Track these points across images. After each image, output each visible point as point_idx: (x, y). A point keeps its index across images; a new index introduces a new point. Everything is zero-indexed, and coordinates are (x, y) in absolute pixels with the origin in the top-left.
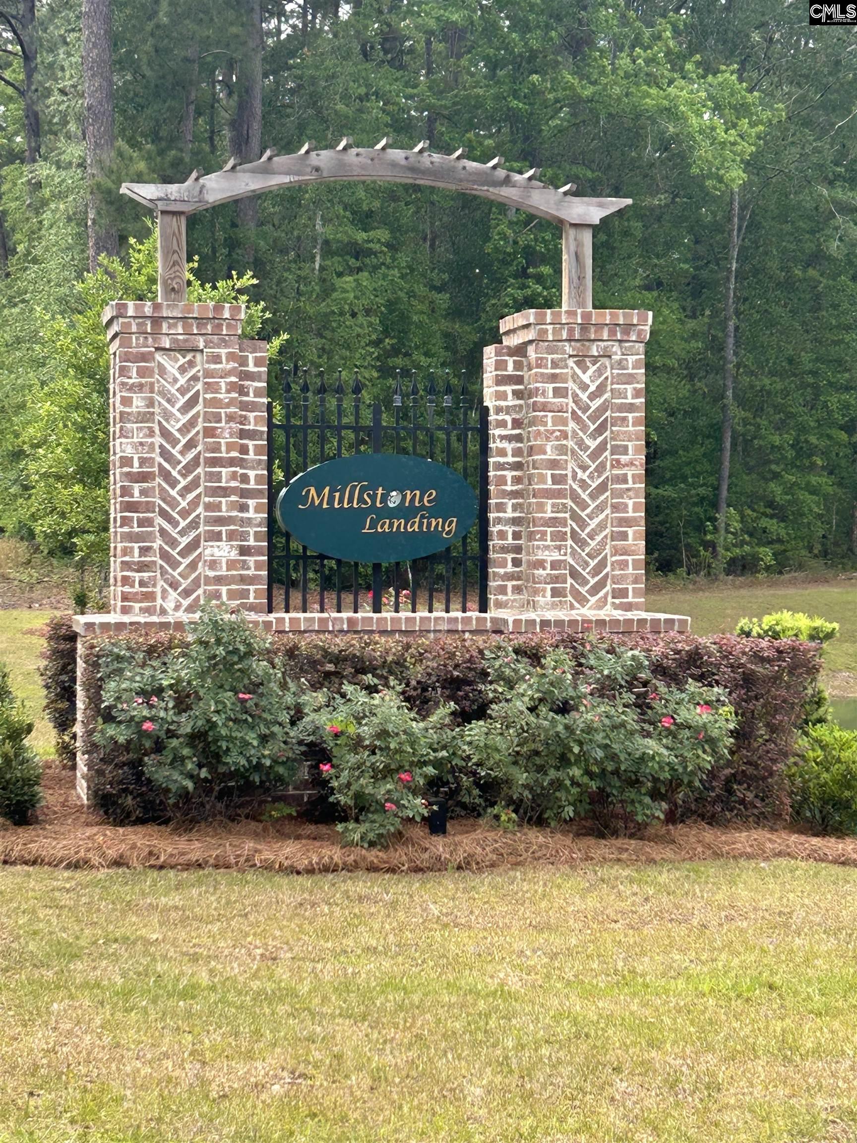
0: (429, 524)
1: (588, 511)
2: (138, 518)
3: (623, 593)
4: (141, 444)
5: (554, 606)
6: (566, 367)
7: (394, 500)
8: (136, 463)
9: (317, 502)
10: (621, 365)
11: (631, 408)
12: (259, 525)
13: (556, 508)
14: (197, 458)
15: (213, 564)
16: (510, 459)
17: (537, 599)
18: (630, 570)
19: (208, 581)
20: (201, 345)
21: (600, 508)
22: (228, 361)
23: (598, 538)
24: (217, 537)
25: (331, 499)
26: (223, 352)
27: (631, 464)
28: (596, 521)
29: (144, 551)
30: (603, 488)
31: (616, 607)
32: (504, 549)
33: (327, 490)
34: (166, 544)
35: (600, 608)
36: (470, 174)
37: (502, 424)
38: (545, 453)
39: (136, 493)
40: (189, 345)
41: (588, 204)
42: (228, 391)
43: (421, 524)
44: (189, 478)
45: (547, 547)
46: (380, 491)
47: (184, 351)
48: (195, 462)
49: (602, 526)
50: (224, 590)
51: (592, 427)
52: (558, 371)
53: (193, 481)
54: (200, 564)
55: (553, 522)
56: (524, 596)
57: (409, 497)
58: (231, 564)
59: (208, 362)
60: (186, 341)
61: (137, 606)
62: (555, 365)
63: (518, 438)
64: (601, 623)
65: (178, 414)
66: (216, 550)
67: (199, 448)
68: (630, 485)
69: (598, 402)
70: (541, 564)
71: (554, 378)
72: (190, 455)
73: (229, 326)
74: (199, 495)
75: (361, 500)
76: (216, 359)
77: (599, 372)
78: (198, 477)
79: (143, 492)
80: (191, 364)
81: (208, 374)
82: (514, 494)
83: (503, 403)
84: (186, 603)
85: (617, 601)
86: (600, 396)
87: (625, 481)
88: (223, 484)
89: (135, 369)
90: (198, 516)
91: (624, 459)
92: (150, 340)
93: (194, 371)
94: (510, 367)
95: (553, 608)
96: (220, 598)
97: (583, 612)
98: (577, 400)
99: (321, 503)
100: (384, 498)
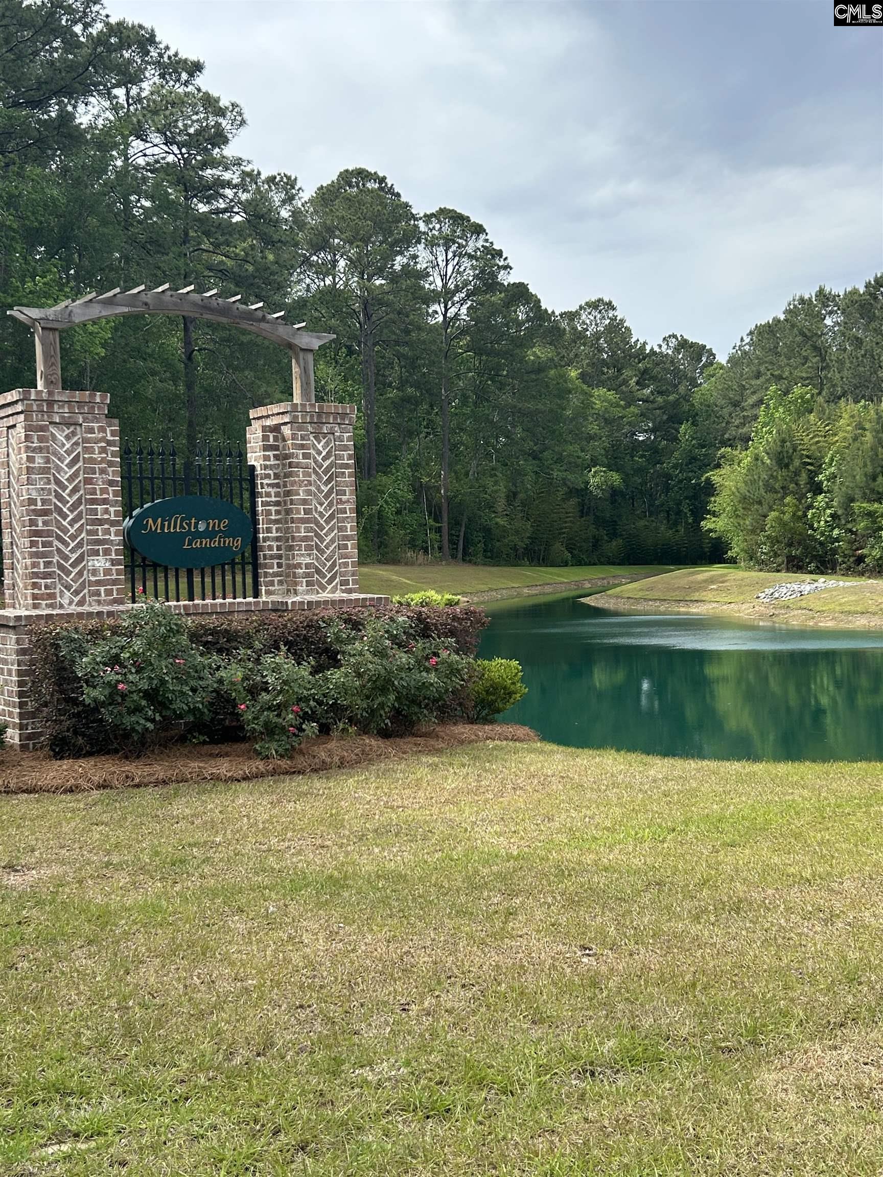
0: (225, 542)
1: (324, 531)
2: (42, 542)
3: (346, 583)
4: (42, 489)
5: (308, 592)
6: (309, 439)
7: (202, 527)
8: (39, 503)
9: (153, 529)
10: (340, 439)
11: (347, 466)
12: (118, 545)
13: (308, 530)
14: (80, 499)
15: (95, 572)
16: (273, 499)
17: (298, 588)
18: (350, 568)
19: (91, 583)
20: (81, 421)
21: (331, 530)
22: (99, 432)
23: (331, 549)
24: (96, 553)
25: (163, 526)
26: (96, 425)
27: (348, 501)
28: (330, 537)
29: (47, 564)
30: (332, 517)
31: (343, 591)
32: (272, 557)
33: (160, 520)
34: (61, 558)
35: (334, 593)
36: (241, 313)
37: (268, 476)
38: (299, 495)
39: (40, 523)
40: (72, 421)
41: (311, 337)
42: (100, 453)
43: (220, 542)
44: (76, 513)
45: (302, 555)
46: (193, 521)
47: (68, 425)
48: (79, 502)
49: (332, 541)
50: (102, 589)
51: (325, 478)
52: (304, 442)
53: (77, 515)
54: (85, 572)
55: (305, 539)
56: (285, 587)
57: (211, 525)
58: (107, 572)
59: (85, 432)
60: (69, 417)
61: (44, 602)
62: (303, 438)
63: (277, 485)
64: (333, 602)
65: (66, 468)
66: (96, 562)
67: (82, 492)
68: (348, 515)
69: (328, 462)
70: (299, 566)
71: (302, 447)
72: (75, 497)
73: (99, 407)
74: (82, 525)
75: (182, 527)
76: (91, 431)
77: (327, 444)
78: (81, 512)
79: (45, 523)
80: (74, 434)
81: (85, 440)
82: (276, 522)
83: (268, 463)
84: (76, 599)
85: (343, 588)
86: (328, 459)
87: (346, 513)
88: (99, 517)
89: (36, 437)
90: (82, 539)
91: (344, 498)
92: (45, 416)
93: (76, 439)
94: (271, 439)
95: (307, 594)
96: (99, 595)
97: (325, 596)
98: (316, 461)
99: (156, 529)
100: (196, 526)
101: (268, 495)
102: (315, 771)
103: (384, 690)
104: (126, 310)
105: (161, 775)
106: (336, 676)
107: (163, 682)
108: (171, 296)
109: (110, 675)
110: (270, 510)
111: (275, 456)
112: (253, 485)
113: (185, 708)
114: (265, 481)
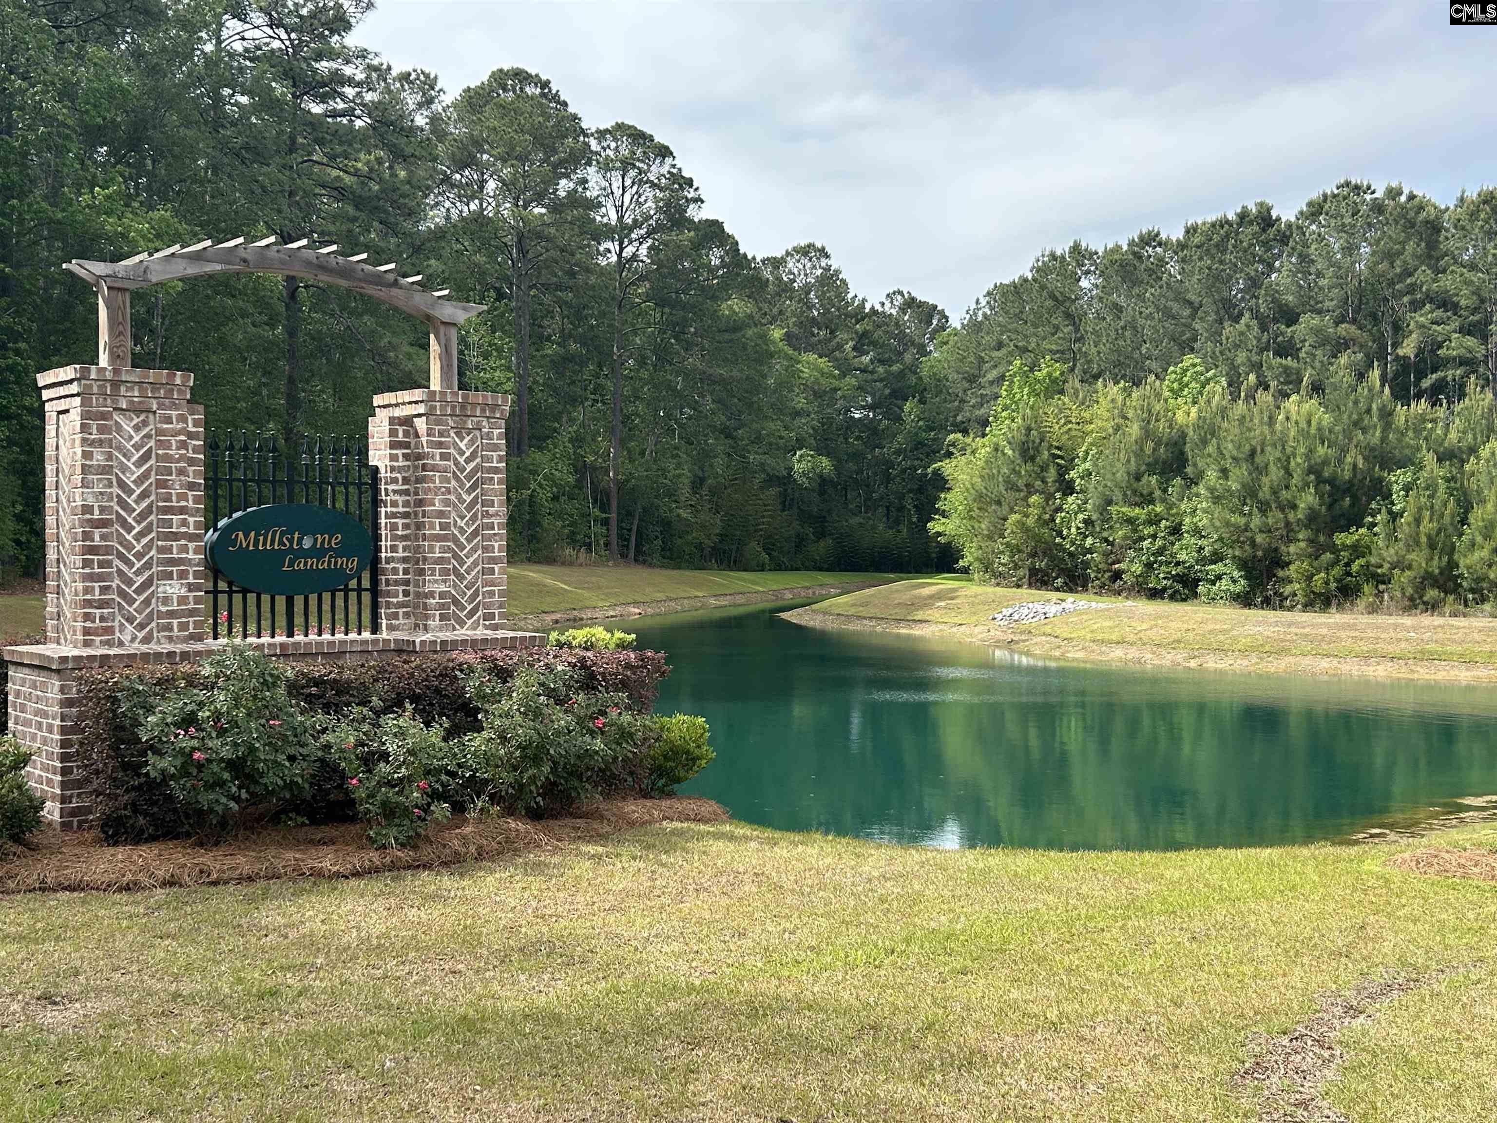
0: (336, 562)
1: (465, 552)
2: (99, 561)
3: (492, 616)
4: (101, 493)
5: (441, 628)
6: (449, 436)
7: (307, 543)
8: (96, 511)
9: (244, 545)
11: (496, 470)
12: (198, 565)
13: (444, 550)
14: (150, 506)
15: (166, 600)
16: (401, 509)
17: (429, 622)
18: (497, 598)
19: (160, 615)
20: (155, 407)
21: (474, 550)
22: (178, 422)
23: (473, 573)
24: (169, 576)
25: (256, 542)
26: (174, 413)
27: (496, 514)
28: (471, 559)
29: (104, 590)
30: (475, 533)
31: (486, 627)
32: (397, 583)
33: (253, 534)
34: (123, 582)
35: (475, 629)
36: (367, 275)
37: (395, 481)
38: (434, 505)
39: (97, 537)
40: (143, 407)
41: (456, 307)
42: (178, 449)
43: (329, 562)
44: (144, 524)
45: (436, 581)
46: (296, 535)
47: (138, 412)
48: (148, 510)
49: (475, 564)
50: (175, 622)
51: (468, 485)
52: (443, 439)
53: (146, 527)
54: (154, 601)
55: (440, 561)
56: (412, 620)
57: (319, 541)
58: (182, 600)
59: (160, 422)
60: (140, 403)
61: (98, 639)
62: (441, 434)
63: (406, 492)
64: (474, 642)
65: (133, 467)
66: (168, 588)
67: (153, 498)
68: (496, 531)
69: (472, 465)
70: (432, 594)
71: (440, 445)
72: (144, 505)
73: (179, 391)
74: (152, 539)
75: (281, 543)
76: (168, 420)
77: (472, 441)
78: (151, 523)
79: (103, 537)
80: (145, 423)
81: (160, 432)
82: (404, 538)
83: (395, 464)
84: (140, 635)
85: (487, 623)
86: (472, 461)
87: (493, 529)
88: (174, 530)
89: (95, 427)
90: (151, 558)
91: (491, 510)
92: (109, 401)
93: (147, 429)
94: (401, 434)
95: (441, 630)
96: (171, 630)
97: (463, 633)
98: (457, 463)
99: (248, 545)
100: (300, 541)
101: (394, 504)
102: (446, 864)
103: (536, 760)
104: (218, 267)
105: (246, 870)
106: (476, 741)
107: (252, 750)
108: (278, 251)
109: (184, 740)
110: (396, 523)
111: (404, 455)
112: (376, 491)
113: (280, 782)
114: (390, 487)
